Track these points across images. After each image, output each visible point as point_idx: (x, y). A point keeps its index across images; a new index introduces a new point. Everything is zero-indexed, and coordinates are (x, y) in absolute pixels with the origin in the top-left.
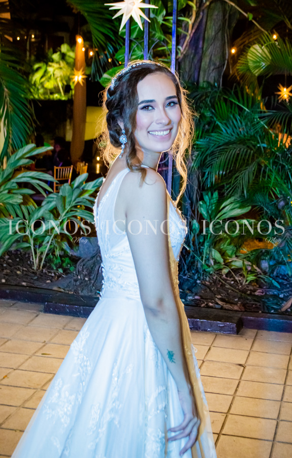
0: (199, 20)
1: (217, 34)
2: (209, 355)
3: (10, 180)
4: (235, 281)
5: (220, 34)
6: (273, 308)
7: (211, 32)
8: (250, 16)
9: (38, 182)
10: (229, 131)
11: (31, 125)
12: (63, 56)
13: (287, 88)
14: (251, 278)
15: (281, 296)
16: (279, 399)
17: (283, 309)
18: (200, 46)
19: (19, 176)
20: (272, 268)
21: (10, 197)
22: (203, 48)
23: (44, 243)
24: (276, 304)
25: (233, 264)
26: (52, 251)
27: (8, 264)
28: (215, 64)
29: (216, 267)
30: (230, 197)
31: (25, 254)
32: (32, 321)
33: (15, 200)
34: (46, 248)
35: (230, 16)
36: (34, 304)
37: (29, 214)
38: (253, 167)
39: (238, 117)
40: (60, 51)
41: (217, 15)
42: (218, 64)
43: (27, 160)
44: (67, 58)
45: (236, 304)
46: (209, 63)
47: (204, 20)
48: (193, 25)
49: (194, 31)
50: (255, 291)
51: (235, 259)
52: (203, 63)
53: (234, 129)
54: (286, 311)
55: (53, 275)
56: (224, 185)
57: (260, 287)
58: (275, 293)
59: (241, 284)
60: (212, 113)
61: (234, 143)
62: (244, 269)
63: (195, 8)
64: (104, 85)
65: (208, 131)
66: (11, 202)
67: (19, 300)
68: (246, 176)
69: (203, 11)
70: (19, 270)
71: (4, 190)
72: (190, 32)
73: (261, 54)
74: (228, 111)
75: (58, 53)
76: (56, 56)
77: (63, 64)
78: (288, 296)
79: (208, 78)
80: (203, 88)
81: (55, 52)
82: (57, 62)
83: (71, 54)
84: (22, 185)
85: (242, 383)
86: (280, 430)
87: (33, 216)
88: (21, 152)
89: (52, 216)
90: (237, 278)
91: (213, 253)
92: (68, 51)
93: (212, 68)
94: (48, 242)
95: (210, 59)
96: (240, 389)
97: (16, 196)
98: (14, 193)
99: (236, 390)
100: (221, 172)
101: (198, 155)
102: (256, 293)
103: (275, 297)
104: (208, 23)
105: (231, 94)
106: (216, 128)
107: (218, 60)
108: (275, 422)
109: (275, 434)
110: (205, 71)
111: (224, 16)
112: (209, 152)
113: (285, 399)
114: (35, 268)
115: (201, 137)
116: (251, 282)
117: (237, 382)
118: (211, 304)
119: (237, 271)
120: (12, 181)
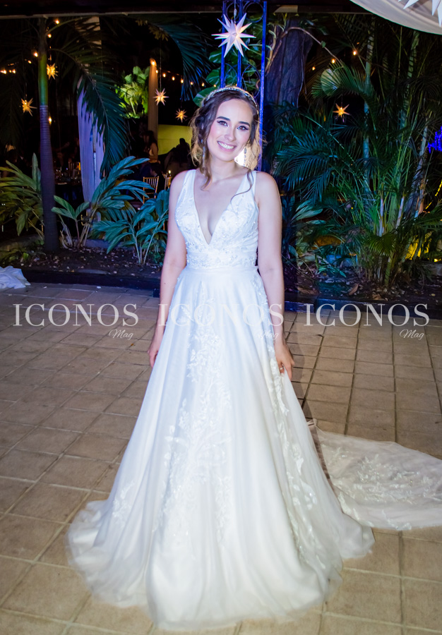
0: (279, 47)
1: (294, 59)
2: (293, 328)
3: (113, 187)
4: (309, 272)
5: (296, 60)
6: (342, 293)
7: (289, 58)
8: (323, 44)
9: (137, 189)
10: (304, 144)
11: (127, 140)
12: (135, 78)
13: (343, 108)
14: (322, 269)
15: (348, 283)
16: (354, 359)
17: (350, 294)
18: (280, 70)
19: (121, 184)
20: (339, 261)
21: (113, 203)
22: (282, 72)
23: (146, 241)
24: (344, 290)
25: (306, 258)
26: (152, 248)
27: (115, 259)
28: (292, 86)
29: (292, 260)
30: (304, 201)
31: (128, 251)
32: (144, 303)
33: (118, 205)
34: (148, 245)
35: (305, 43)
36: (143, 291)
37: (132, 217)
38: (327, 175)
39: (312, 132)
40: (132, 73)
41: (294, 42)
42: (295, 86)
43: (128, 170)
44: (138, 79)
45: (312, 289)
46: (288, 84)
47: (283, 47)
48: (274, 51)
49: (274, 57)
50: (326, 279)
51: (307, 254)
52: (282, 85)
53: (309, 143)
54: (353, 295)
55: (155, 267)
56: (299, 191)
57: (330, 276)
58: (343, 281)
59: (314, 274)
60: (290, 128)
61: (309, 154)
62: (316, 261)
63: (275, 37)
64: (197, 104)
65: (287, 144)
66: (114, 207)
67: (131, 287)
68: (321, 181)
69: (282, 39)
70: (126, 264)
71: (108, 197)
72: (271, 57)
73: (332, 77)
74: (304, 126)
75: (130, 75)
76: (128, 78)
77: (134, 85)
78: (353, 284)
79: (286, 98)
80: (282, 107)
81: (127, 74)
82: (130, 84)
83: (143, 76)
84: (124, 192)
85: (323, 348)
86: (356, 381)
87: (136, 218)
88: (121, 164)
89: (152, 218)
90: (310, 270)
91: (289, 249)
92: (139, 73)
93: (290, 89)
94: (149, 241)
95: (289, 81)
96: (321, 352)
97: (118, 202)
98: (116, 199)
99: (318, 354)
100: (300, 179)
101: (279, 164)
102: (326, 282)
103: (343, 284)
104: (287, 49)
105: (307, 112)
106: (293, 142)
107: (295, 82)
108: (352, 375)
109: (353, 383)
110: (284, 92)
111: (300, 43)
112: (288, 162)
113: (358, 359)
114: (140, 261)
115: (281, 150)
116: (323, 272)
117: (319, 348)
118: (290, 290)
119: (311, 263)
120: (115, 188)
